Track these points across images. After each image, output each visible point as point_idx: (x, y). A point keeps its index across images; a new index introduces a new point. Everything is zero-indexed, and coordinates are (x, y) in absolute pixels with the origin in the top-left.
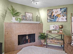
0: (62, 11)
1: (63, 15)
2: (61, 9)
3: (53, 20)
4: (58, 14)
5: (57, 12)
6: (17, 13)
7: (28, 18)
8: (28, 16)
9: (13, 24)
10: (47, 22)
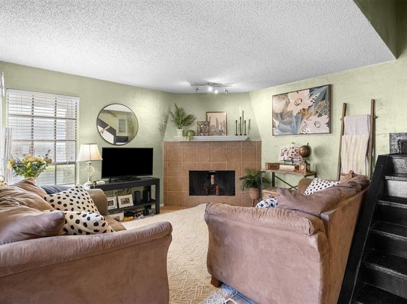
0: (314, 97)
1: (317, 112)
2: (311, 90)
3: (288, 127)
4: (304, 109)
5: (300, 102)
6: (186, 119)
7: (213, 126)
8: (213, 123)
9: (178, 144)
10: (273, 135)
